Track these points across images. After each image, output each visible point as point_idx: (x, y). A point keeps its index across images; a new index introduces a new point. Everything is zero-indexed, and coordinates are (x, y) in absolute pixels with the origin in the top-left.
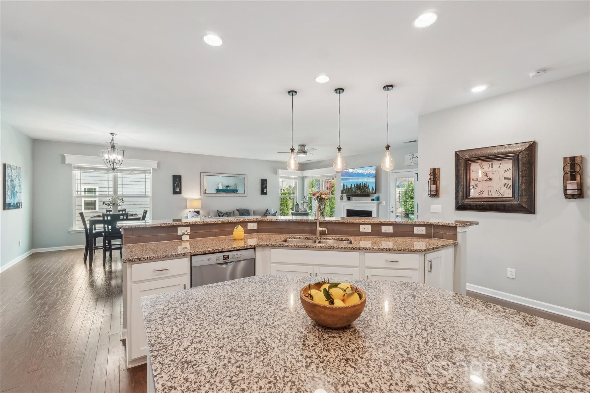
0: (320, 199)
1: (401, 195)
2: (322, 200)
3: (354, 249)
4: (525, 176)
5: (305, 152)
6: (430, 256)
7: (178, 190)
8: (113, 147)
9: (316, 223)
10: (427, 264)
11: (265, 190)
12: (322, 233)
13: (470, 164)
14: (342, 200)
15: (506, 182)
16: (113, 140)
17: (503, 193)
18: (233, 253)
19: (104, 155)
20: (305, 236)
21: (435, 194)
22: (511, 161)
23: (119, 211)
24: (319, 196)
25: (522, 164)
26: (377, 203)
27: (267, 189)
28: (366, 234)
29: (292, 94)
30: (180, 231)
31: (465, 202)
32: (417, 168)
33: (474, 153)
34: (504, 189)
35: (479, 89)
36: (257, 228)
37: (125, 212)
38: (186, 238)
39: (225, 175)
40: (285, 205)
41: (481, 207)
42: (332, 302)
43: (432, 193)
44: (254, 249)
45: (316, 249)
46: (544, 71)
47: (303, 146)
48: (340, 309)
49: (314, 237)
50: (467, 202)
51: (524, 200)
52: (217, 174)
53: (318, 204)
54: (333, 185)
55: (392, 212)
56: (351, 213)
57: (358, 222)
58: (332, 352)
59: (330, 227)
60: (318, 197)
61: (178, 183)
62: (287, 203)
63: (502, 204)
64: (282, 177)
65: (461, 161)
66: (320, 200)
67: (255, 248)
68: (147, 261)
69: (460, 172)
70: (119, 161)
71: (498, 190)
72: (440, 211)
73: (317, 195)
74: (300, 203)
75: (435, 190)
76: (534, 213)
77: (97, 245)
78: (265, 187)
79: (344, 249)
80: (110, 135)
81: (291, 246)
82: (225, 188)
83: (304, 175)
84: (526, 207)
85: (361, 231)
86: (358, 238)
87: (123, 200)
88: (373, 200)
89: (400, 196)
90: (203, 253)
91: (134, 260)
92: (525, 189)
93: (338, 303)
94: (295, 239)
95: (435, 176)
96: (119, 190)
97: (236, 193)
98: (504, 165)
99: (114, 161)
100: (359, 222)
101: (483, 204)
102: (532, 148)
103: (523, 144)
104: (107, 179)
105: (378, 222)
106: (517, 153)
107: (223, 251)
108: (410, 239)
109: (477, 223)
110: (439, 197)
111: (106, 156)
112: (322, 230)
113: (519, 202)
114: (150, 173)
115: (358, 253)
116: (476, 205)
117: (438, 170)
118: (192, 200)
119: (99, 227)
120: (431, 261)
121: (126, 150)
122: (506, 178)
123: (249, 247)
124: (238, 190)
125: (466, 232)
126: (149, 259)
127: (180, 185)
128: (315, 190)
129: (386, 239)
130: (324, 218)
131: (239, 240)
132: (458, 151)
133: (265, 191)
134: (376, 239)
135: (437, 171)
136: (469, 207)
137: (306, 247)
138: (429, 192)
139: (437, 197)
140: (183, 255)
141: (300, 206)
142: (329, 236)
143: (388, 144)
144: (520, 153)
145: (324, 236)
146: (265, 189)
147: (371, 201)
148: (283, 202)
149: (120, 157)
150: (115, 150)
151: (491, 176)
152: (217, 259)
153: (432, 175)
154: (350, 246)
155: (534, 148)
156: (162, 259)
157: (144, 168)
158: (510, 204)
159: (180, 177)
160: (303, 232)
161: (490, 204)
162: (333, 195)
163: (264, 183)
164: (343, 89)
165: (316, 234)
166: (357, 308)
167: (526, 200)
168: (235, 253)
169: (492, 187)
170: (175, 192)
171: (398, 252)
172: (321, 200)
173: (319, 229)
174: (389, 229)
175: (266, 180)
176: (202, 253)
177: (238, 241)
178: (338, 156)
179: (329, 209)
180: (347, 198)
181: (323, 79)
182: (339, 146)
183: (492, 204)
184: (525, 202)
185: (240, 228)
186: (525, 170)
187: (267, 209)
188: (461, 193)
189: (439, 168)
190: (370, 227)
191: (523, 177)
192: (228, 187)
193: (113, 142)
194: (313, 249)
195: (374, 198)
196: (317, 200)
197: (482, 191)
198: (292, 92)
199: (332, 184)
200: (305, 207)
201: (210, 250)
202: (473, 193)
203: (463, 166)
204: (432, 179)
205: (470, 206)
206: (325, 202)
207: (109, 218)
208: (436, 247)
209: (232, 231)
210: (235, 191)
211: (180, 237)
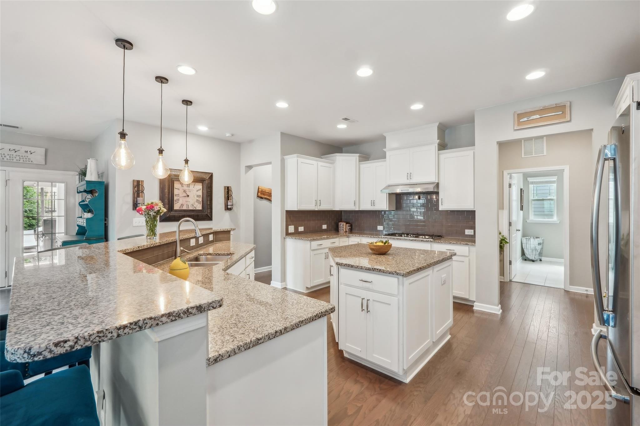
4: (209, 196)
13: (173, 181)
15: (198, 198)
17: (196, 206)
22: (201, 184)
34: (196, 204)
50: (172, 214)
51: (208, 212)
71: (193, 204)
76: (212, 220)
84: (210, 216)
92: (209, 204)
98: (196, 186)
102: (212, 177)
103: (208, 173)
113: (205, 213)
116: (179, 217)
117: (142, 183)
122: (198, 196)
136: (173, 218)
138: (135, 204)
143: (187, 158)
144: (206, 179)
151: (188, 193)
153: (138, 188)
158: (200, 214)
161: (189, 215)
169: (189, 202)
173: (181, 248)
186: (209, 191)
189: (143, 181)
197: (182, 205)
202: (176, 207)
205: (175, 217)
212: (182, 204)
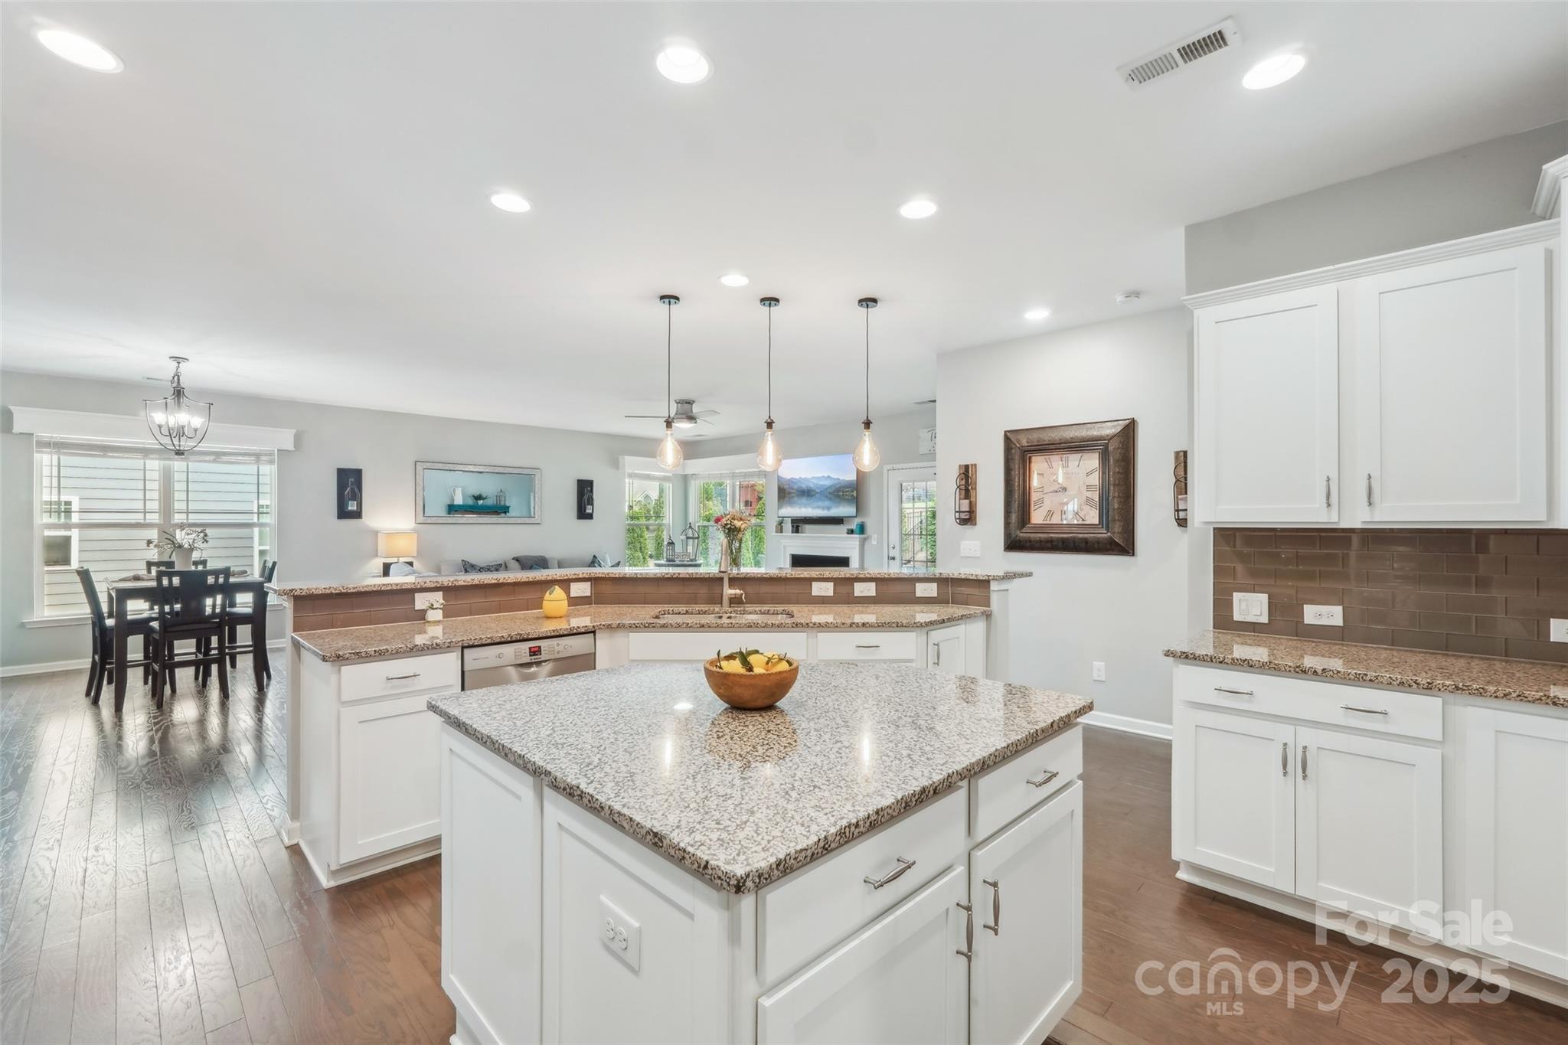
0: (729, 529)
1: (924, 521)
2: (734, 531)
3: (797, 626)
4: (1118, 485)
5: (691, 418)
6: (937, 635)
7: (352, 506)
8: (178, 393)
9: (721, 579)
10: (932, 650)
11: (590, 507)
12: (735, 601)
13: (1030, 458)
14: (782, 532)
15: (1089, 494)
16: (177, 375)
17: (1085, 516)
18: (550, 643)
19: (153, 414)
20: (697, 608)
21: (968, 518)
22: (1097, 455)
23: (196, 563)
24: (729, 522)
25: (1114, 461)
26: (859, 538)
27: (592, 505)
28: (823, 600)
29: (670, 302)
30: (421, 601)
31: (1021, 535)
32: (935, 461)
33: (1035, 436)
34: (1085, 508)
35: (1037, 315)
36: (591, 593)
37: (205, 566)
38: (435, 615)
39: (471, 468)
40: (638, 545)
41: (1049, 545)
42: (751, 669)
43: (963, 516)
44: (592, 634)
45: (723, 630)
46: (1137, 294)
47: (686, 403)
48: (761, 675)
49: (717, 609)
50: (1025, 535)
51: (1116, 530)
52: (451, 467)
53: (726, 540)
54: (761, 495)
55: (893, 558)
56: (798, 561)
57: (807, 576)
58: (751, 727)
59: (751, 589)
60: (726, 524)
61: (352, 489)
62: (641, 540)
63: (1082, 539)
64: (631, 476)
65: (1013, 451)
66: (729, 531)
67: (594, 632)
68: (375, 659)
69: (1013, 473)
70: (196, 430)
71: (1077, 509)
72: (978, 555)
73: (724, 521)
74: (678, 540)
75: (966, 508)
76: (1133, 555)
77: (130, 657)
78: (588, 500)
79: (778, 626)
80: (171, 360)
81: (671, 624)
82: (470, 502)
83: (688, 471)
84: (1121, 544)
85: (813, 594)
86: (805, 608)
87: (206, 535)
88: (851, 532)
89: (921, 522)
90: (489, 641)
91: (347, 656)
92: (1119, 508)
93: (758, 670)
94: (676, 614)
95: (967, 478)
96: (179, 506)
97: (503, 515)
98: (1085, 461)
99: (181, 432)
100: (809, 576)
101: (1051, 537)
102: (1129, 430)
103: (1116, 423)
104: (140, 475)
105: (847, 576)
106: (1105, 440)
107: (530, 637)
108: (908, 608)
109: (1030, 575)
110: (976, 524)
111: (159, 417)
112: (735, 595)
113: (1109, 534)
114: (271, 462)
115: (805, 634)
116: (1041, 541)
117: (974, 470)
118: (391, 535)
119: (137, 608)
120: (938, 645)
121: (213, 401)
122: (1089, 488)
123: (583, 630)
124: (508, 507)
125: (1007, 590)
126: (377, 654)
127: (357, 496)
128: (716, 508)
129: (861, 609)
130: (739, 569)
131: (556, 618)
132: (1009, 431)
133: (589, 511)
134: (845, 609)
135: (972, 471)
136: (1028, 544)
137: (703, 626)
138: (957, 514)
139: (971, 524)
140: (448, 647)
141: (678, 548)
142: (748, 607)
143: (867, 417)
144: (1111, 439)
145: (738, 607)
146: (588, 504)
147: (848, 533)
148: (634, 540)
149: (197, 421)
150: (183, 400)
151: (1065, 482)
152: (517, 654)
153: (962, 479)
154: (789, 621)
155: (1131, 431)
156: (405, 655)
157: (255, 448)
158: (1094, 537)
159: (357, 474)
160: (693, 600)
161: (1063, 538)
162: (762, 519)
163: (585, 489)
164: (777, 300)
165: (721, 604)
166: (785, 675)
167: (1120, 531)
168: (554, 641)
169: (1067, 504)
170: (343, 514)
171: (880, 629)
172: (732, 532)
173: (729, 592)
174: (868, 590)
175: (590, 483)
176: (486, 642)
177: (555, 620)
178: (767, 440)
179: (751, 556)
180: (793, 526)
181: (735, 280)
182: (770, 417)
183: (1067, 539)
184: (1118, 533)
185: (558, 592)
186: (1119, 472)
187: (595, 557)
188: (1014, 517)
189: (975, 465)
190: (831, 585)
191: (1114, 485)
192: (478, 498)
193: (179, 380)
194: (717, 629)
195: (853, 527)
196: (724, 531)
197: (1050, 513)
198: (669, 298)
199: (759, 492)
200: (690, 549)
201: (502, 636)
202: (1037, 517)
203: (1017, 461)
204: (963, 487)
205: (1030, 541)
206: (740, 536)
207: (176, 581)
208: (949, 619)
209: (542, 599)
210: (499, 510)
211: (421, 615)
212: (1050, 511)
